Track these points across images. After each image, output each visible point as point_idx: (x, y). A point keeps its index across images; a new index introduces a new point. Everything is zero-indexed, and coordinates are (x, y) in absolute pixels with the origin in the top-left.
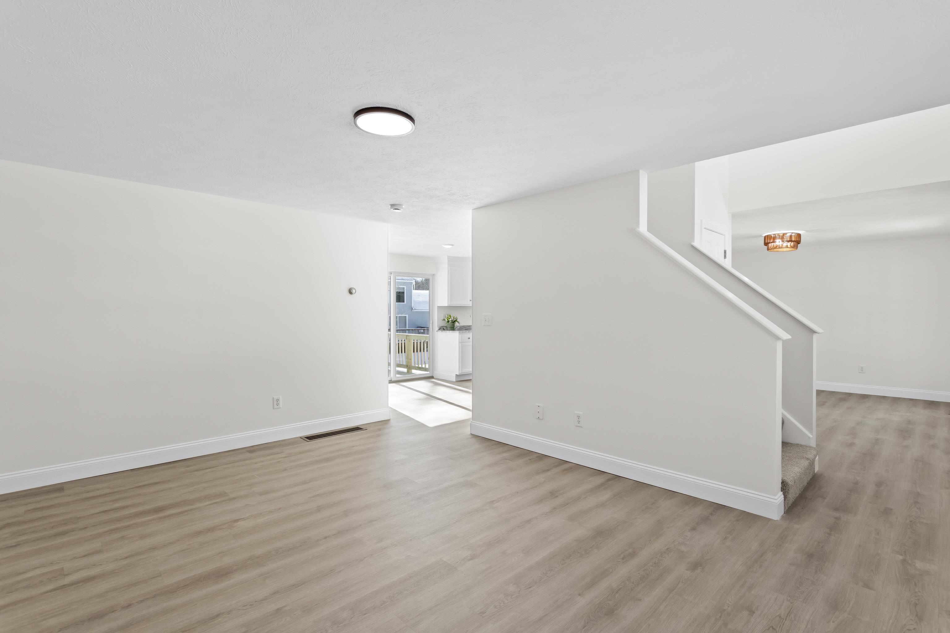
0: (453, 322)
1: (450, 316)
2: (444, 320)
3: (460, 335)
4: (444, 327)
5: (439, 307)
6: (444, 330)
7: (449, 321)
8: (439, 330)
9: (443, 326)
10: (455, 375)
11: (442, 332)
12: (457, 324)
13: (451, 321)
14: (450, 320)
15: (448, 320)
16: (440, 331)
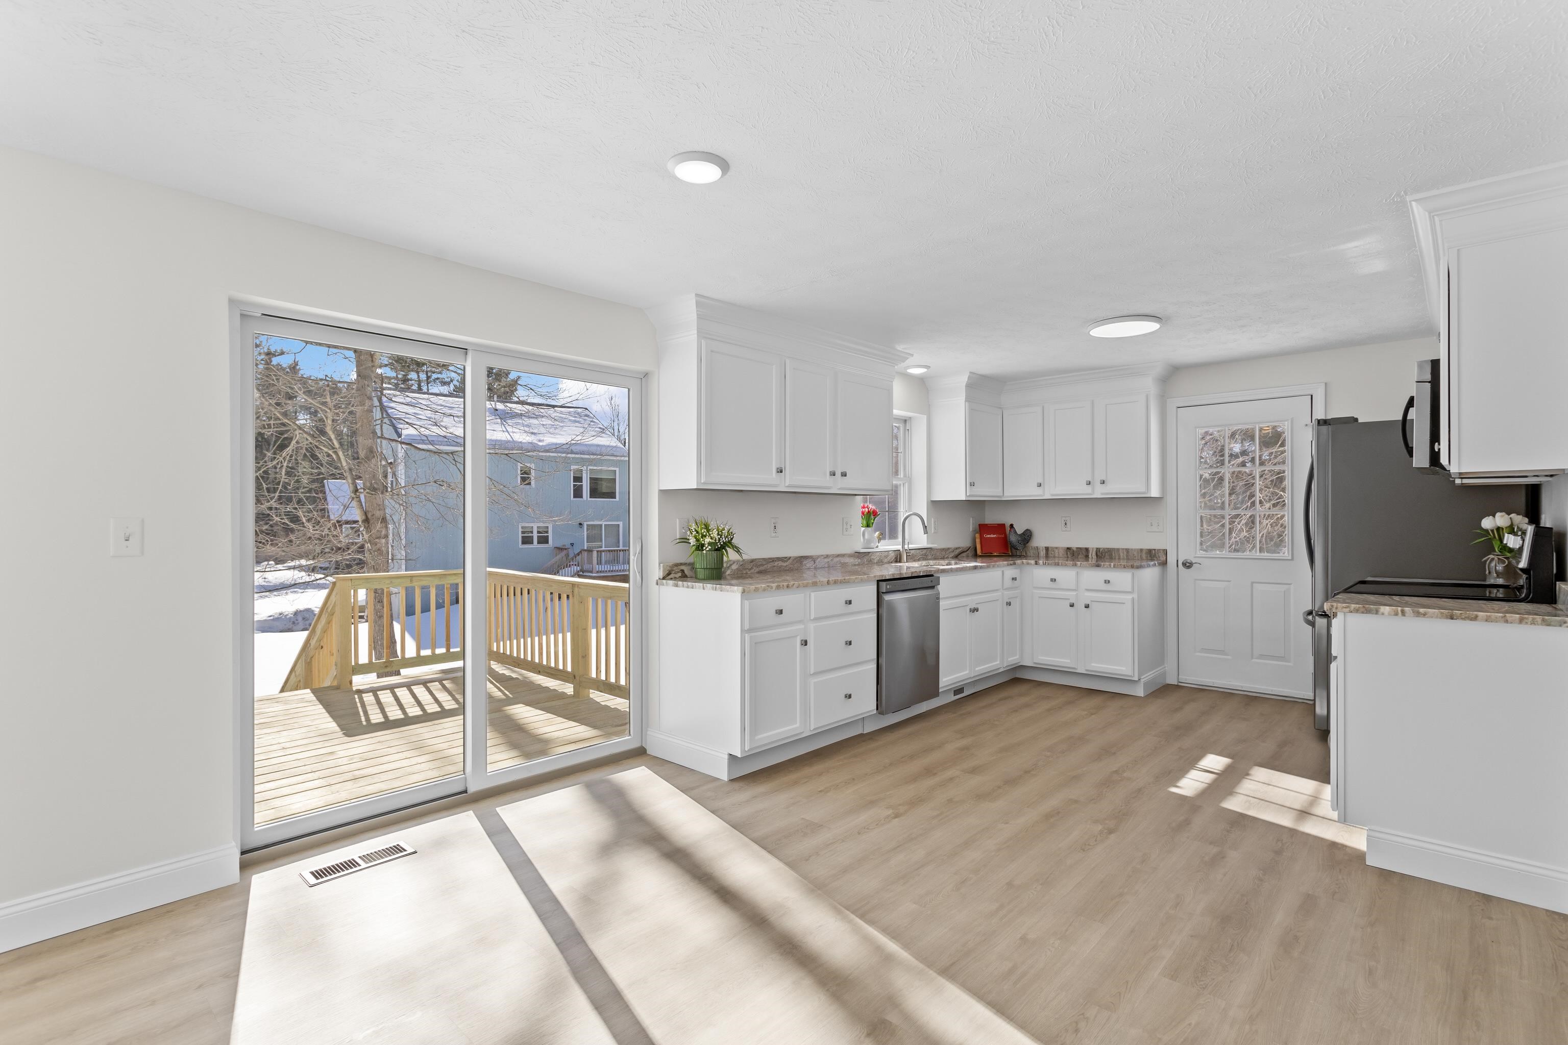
0: (716, 550)
1: (707, 527)
2: (685, 540)
3: (747, 603)
4: (683, 567)
5: (666, 494)
6: (684, 577)
7: (703, 545)
8: (664, 578)
9: (681, 564)
10: (726, 757)
11: (677, 586)
12: (731, 555)
13: (709, 544)
14: (708, 540)
15: (698, 540)
16: (671, 582)
